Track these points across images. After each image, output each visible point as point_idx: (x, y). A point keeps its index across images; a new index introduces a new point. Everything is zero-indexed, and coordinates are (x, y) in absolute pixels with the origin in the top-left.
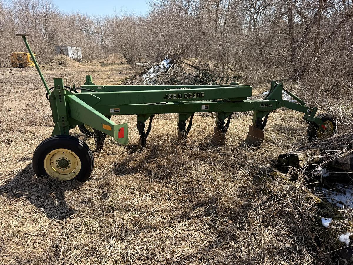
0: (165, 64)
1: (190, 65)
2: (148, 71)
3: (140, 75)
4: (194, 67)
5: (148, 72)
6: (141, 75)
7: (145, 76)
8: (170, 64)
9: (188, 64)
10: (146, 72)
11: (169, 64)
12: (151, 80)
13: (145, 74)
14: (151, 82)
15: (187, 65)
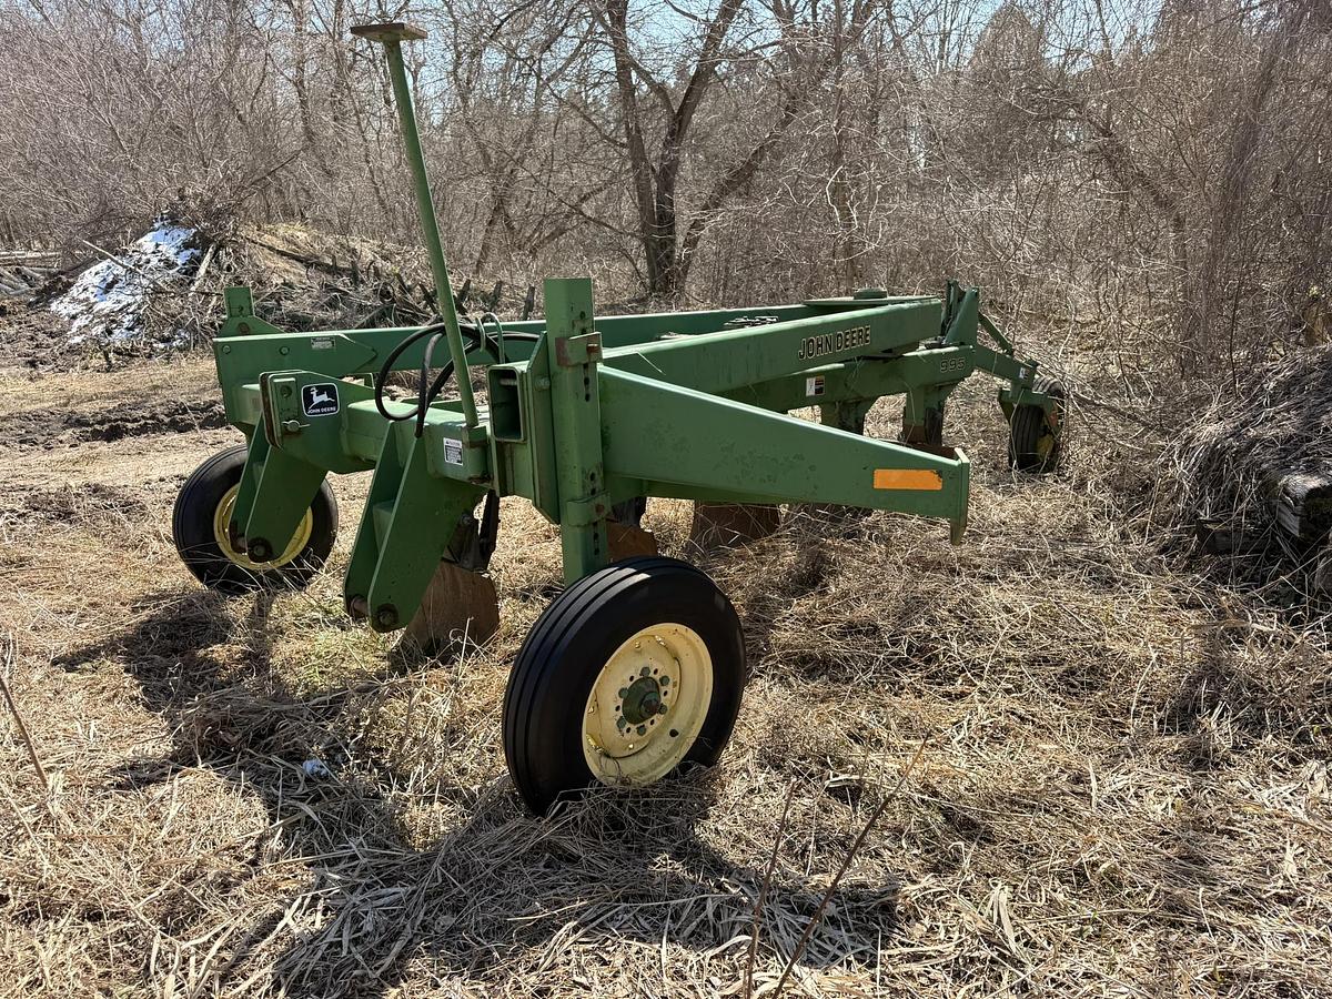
0: (169, 251)
1: (282, 254)
2: (70, 285)
3: (30, 305)
4: (298, 259)
5: (74, 288)
6: (37, 302)
7: (62, 307)
8: (192, 250)
9: (270, 248)
10: (60, 286)
11: (187, 248)
12: (113, 321)
13: (56, 297)
14: (116, 332)
15: (267, 251)
